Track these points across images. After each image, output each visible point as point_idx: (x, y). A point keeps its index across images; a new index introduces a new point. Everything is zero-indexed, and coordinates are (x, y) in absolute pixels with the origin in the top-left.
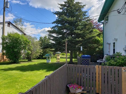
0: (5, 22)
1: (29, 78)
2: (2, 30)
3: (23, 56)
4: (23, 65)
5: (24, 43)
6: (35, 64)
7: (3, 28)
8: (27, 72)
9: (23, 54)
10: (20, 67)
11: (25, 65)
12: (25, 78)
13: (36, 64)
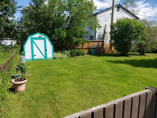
0: (114, 7)
1: (143, 75)
2: (111, 16)
3: (133, 47)
4: (134, 59)
5: (136, 30)
6: (150, 59)
7: (112, 14)
8: (140, 68)
9: (134, 45)
10: (130, 60)
11: (136, 59)
12: (137, 75)
13: (152, 59)
